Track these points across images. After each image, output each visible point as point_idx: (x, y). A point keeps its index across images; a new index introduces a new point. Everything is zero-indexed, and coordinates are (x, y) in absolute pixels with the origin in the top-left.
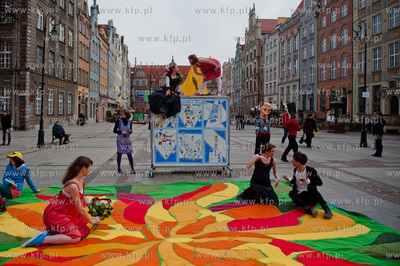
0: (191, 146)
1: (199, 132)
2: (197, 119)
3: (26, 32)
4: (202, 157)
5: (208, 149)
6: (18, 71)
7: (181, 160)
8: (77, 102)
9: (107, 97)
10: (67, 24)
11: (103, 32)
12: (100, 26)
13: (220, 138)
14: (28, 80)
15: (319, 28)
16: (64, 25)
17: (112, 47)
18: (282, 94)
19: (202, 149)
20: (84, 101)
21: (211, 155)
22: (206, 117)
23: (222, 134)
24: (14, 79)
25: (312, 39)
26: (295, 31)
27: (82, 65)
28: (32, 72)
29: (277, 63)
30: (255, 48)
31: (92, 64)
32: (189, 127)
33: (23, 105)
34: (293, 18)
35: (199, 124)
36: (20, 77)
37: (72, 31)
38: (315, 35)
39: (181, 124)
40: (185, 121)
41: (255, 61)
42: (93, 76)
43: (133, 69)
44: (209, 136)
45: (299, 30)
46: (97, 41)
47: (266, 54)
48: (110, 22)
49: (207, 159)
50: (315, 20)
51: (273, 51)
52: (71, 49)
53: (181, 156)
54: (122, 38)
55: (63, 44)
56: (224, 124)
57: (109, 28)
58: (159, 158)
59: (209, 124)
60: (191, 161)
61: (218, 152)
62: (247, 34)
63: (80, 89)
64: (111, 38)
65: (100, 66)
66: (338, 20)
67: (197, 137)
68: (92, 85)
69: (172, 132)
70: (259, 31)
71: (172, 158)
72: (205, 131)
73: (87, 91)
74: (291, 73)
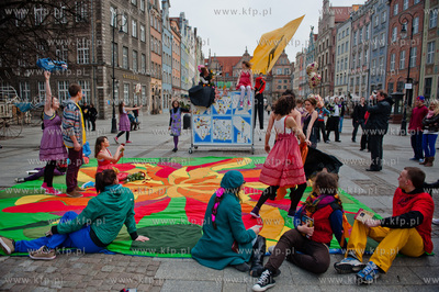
0: (223, 129)
1: (229, 118)
2: (227, 108)
3: (101, 30)
4: (232, 138)
5: (236, 132)
6: (96, 66)
7: (215, 141)
8: (151, 94)
9: (180, 89)
10: (139, 20)
11: (175, 25)
12: (171, 20)
13: (246, 123)
14: (105, 74)
15: (391, 16)
16: (136, 21)
17: (184, 40)
18: (352, 85)
19: (232, 132)
20: (157, 94)
21: (239, 137)
22: (235, 106)
23: (247, 120)
24: (93, 74)
25: (383, 28)
26: (368, 20)
27: (155, 58)
28: (107, 66)
29: (348, 53)
30: (328, 37)
31: (165, 57)
32: (221, 114)
33: (101, 97)
34: (366, 6)
35: (229, 112)
36: (98, 71)
37: (144, 26)
38: (387, 24)
39: (215, 112)
40: (217, 109)
41: (327, 51)
42: (166, 69)
43: (207, 61)
44: (237, 122)
45: (371, 18)
46: (168, 34)
47: (339, 43)
48: (182, 14)
49: (235, 140)
50: (387, 8)
51: (344, 41)
52: (144, 44)
53: (214, 137)
54: (195, 30)
55: (136, 39)
56: (250, 111)
57: (180, 20)
58: (197, 139)
59: (237, 112)
60: (222, 141)
61: (244, 134)
62: (321, 23)
63: (153, 81)
64: (183, 30)
65: (172, 59)
66: (410, 8)
67: (227, 121)
68: (165, 78)
69: (208, 118)
70: (333, 20)
71: (208, 139)
72: (234, 118)
73: (159, 82)
74: (362, 63)
